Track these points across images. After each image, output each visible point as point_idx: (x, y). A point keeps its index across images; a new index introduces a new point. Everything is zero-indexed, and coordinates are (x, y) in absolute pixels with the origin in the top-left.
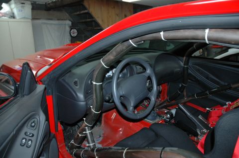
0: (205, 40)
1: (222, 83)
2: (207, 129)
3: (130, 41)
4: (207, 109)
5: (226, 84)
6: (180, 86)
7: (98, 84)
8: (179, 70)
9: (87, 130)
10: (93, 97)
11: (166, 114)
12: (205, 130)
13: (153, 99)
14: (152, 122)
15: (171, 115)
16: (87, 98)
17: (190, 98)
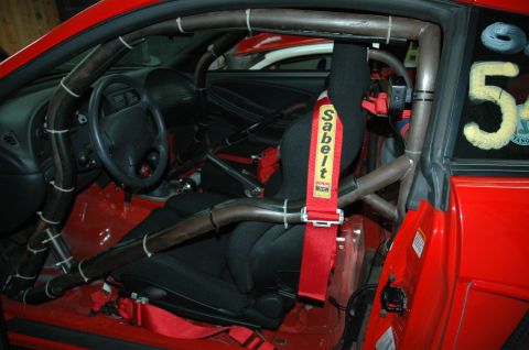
0: (246, 25)
1: (267, 110)
2: (261, 187)
3: (120, 38)
4: (253, 157)
5: (274, 110)
6: (196, 128)
7: (60, 132)
8: (189, 98)
9: (50, 234)
10: (53, 160)
11: (184, 184)
12: (259, 189)
13: (162, 149)
14: (163, 199)
15: (193, 184)
16: (43, 164)
17: (219, 148)
